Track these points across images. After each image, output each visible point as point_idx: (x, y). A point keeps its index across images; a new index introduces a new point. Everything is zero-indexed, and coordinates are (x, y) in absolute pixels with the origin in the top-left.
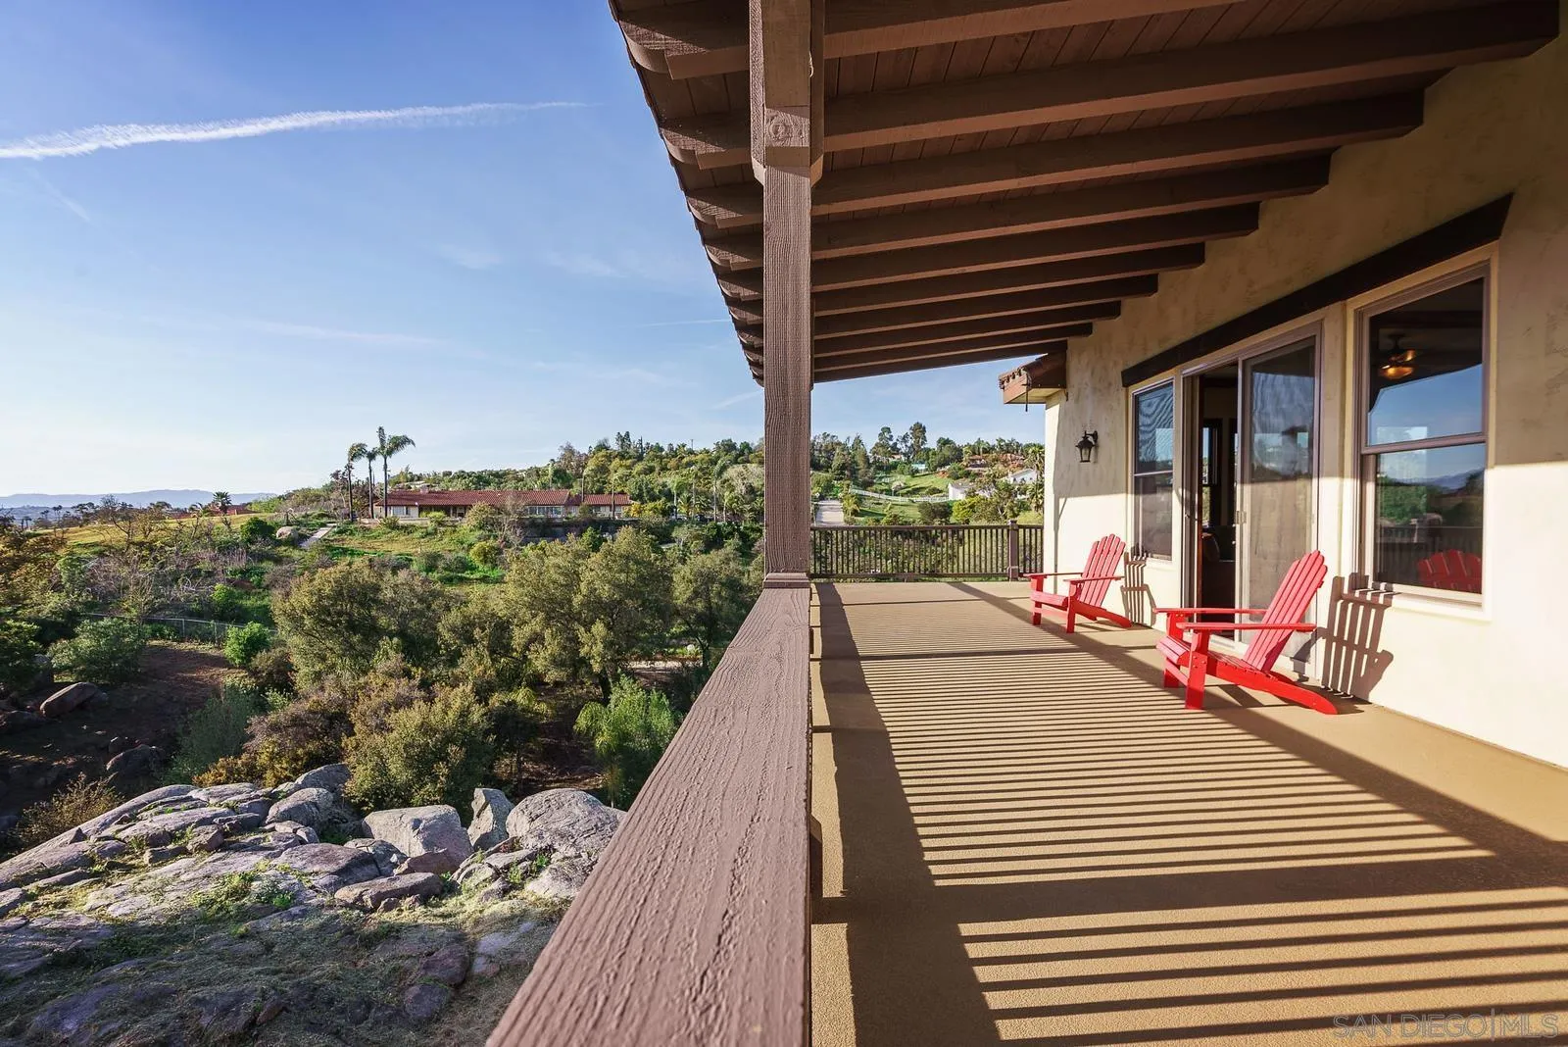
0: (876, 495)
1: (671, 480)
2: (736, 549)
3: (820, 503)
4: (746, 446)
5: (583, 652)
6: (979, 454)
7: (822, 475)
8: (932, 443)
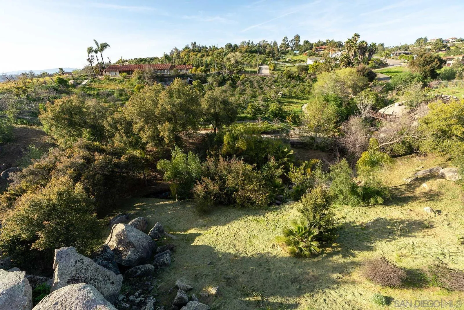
0: (281, 63)
1: (208, 59)
2: (230, 85)
3: (261, 66)
4: (236, 46)
5: (161, 134)
6: (319, 46)
7: (262, 56)
8: (302, 43)
